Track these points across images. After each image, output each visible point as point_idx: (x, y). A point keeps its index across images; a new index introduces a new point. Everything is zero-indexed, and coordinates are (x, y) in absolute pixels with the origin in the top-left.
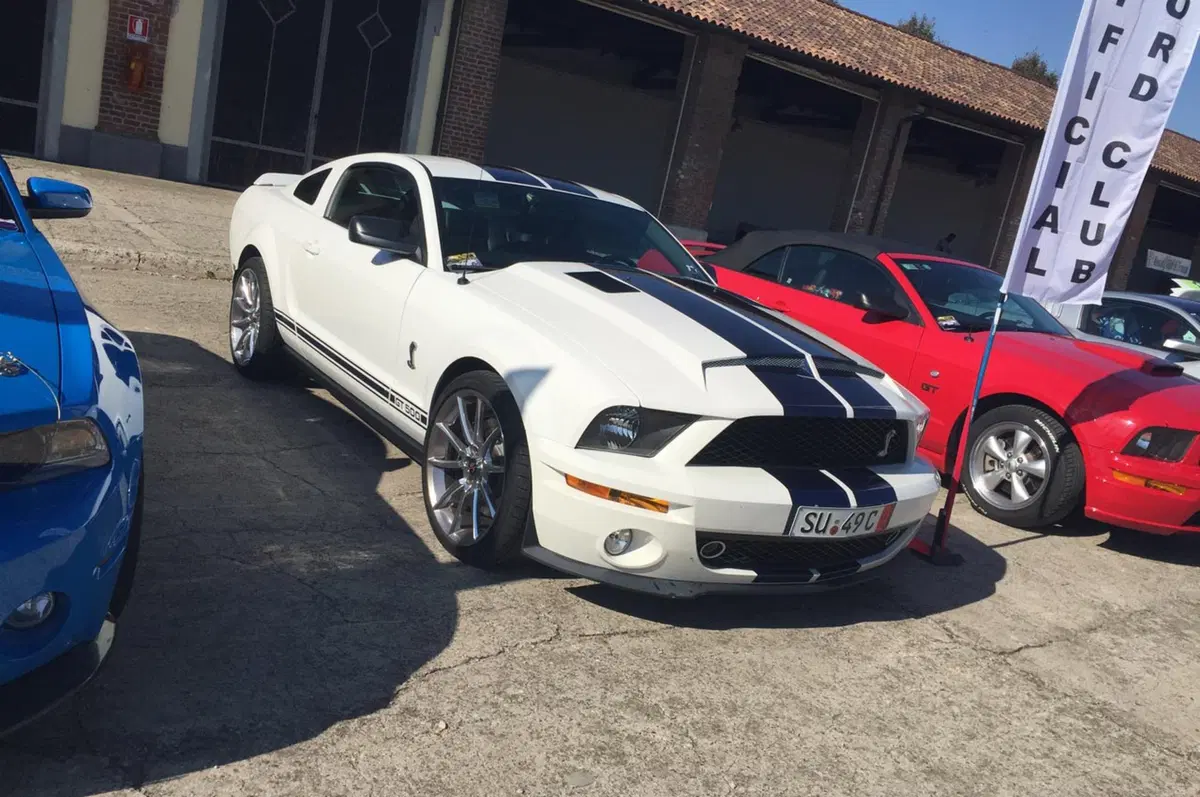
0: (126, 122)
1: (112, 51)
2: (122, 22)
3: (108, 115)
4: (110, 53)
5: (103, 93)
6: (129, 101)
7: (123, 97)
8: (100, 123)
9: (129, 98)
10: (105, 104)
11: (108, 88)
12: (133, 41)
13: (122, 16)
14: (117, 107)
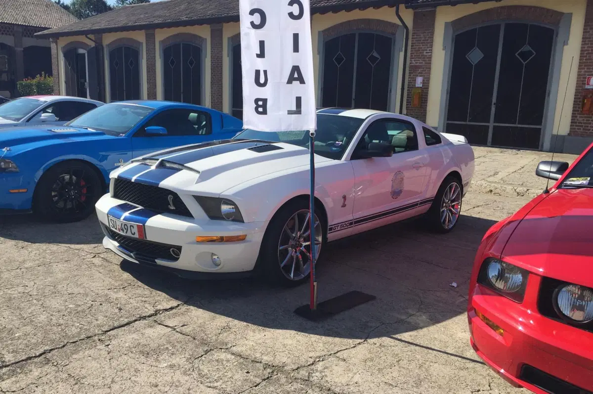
0: (583, 129)
1: (578, 95)
2: (583, 81)
3: (575, 127)
4: (576, 97)
5: (572, 117)
6: (585, 119)
7: (582, 117)
8: (570, 131)
9: (585, 117)
10: (573, 122)
11: (575, 114)
12: (587, 89)
13: (583, 78)
14: (579, 123)
